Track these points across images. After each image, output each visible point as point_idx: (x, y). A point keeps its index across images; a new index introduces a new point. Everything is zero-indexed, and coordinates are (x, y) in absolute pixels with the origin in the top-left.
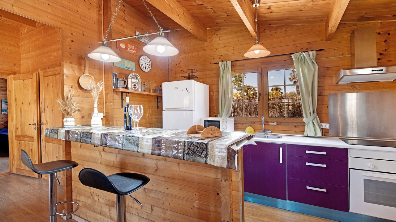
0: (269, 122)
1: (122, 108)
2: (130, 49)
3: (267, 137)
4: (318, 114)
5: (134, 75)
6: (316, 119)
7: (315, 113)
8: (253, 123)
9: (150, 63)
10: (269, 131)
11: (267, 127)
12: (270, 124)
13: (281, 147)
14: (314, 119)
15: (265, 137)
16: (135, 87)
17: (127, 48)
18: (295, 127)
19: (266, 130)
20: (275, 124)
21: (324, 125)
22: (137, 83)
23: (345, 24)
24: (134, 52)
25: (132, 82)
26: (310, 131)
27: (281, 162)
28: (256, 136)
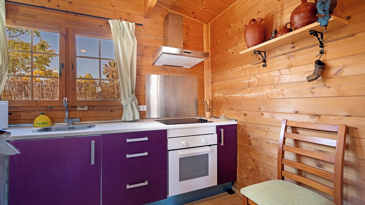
0: (76, 107)
3: (74, 128)
4: (136, 95)
6: (134, 100)
7: (134, 94)
8: (50, 109)
10: (76, 120)
11: (73, 114)
12: (78, 109)
13: (93, 140)
14: (132, 101)
15: (70, 129)
18: (112, 111)
19: (72, 118)
20: (86, 108)
21: (141, 107)
23: (160, 7)
26: (129, 114)
27: (93, 163)
28: (53, 129)
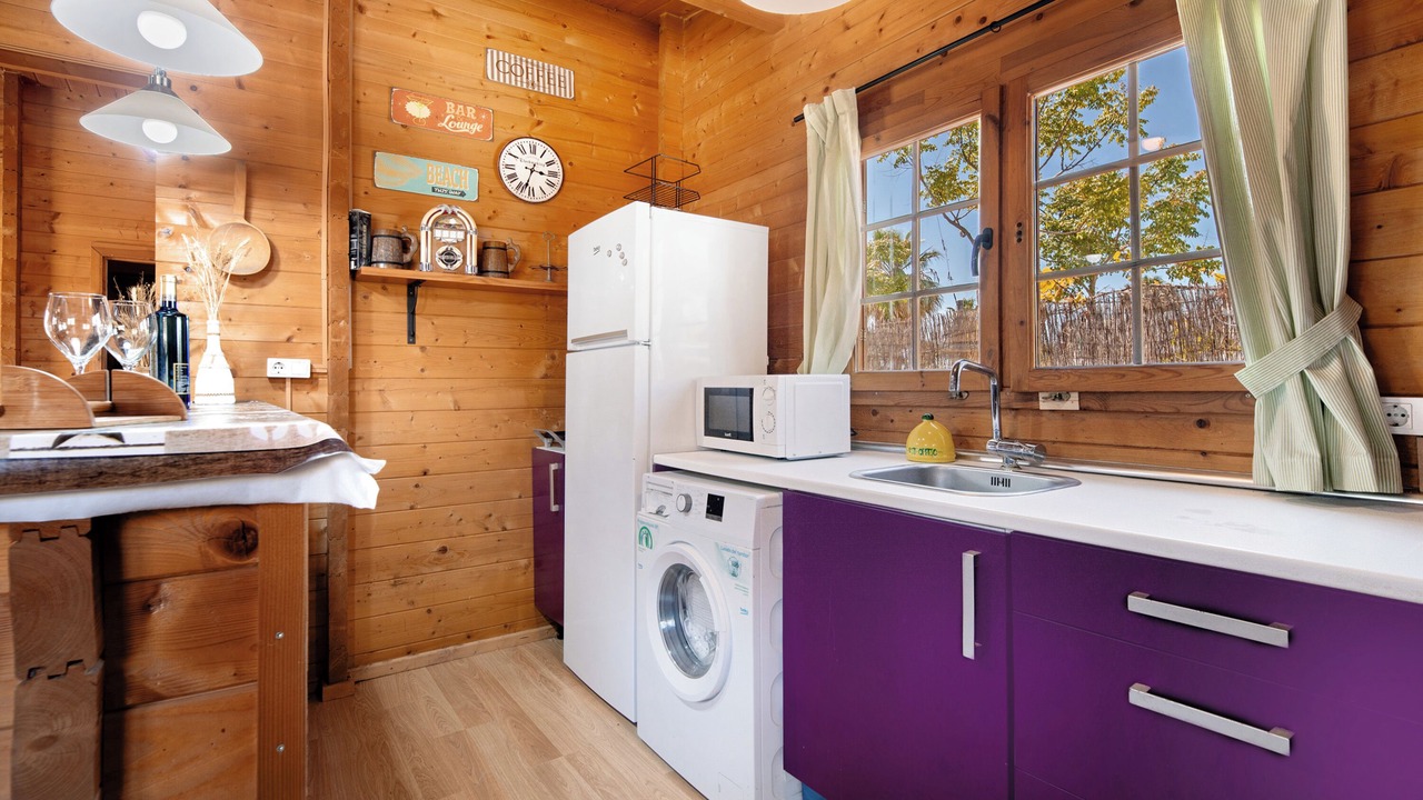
0: (1034, 396)
1: (409, 342)
2: (455, 120)
3: (1006, 484)
4: (1364, 328)
5: (445, 212)
6: (1335, 367)
8: (954, 403)
9: (557, 167)
12: (1043, 406)
13: (983, 546)
16: (447, 262)
17: (437, 116)
18: (1202, 424)
20: (1072, 404)
21: (1415, 407)
22: (461, 244)
24: (477, 128)
25: (436, 243)
26: (1288, 448)
